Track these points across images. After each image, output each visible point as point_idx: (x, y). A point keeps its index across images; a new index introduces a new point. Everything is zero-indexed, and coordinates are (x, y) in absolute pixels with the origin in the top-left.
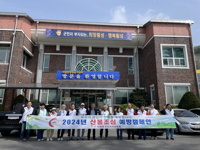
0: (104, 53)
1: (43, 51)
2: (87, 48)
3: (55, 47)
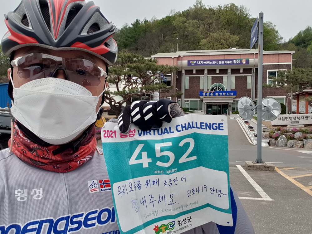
0: (228, 73)
1: (184, 74)
2: (215, 70)
3: (193, 70)
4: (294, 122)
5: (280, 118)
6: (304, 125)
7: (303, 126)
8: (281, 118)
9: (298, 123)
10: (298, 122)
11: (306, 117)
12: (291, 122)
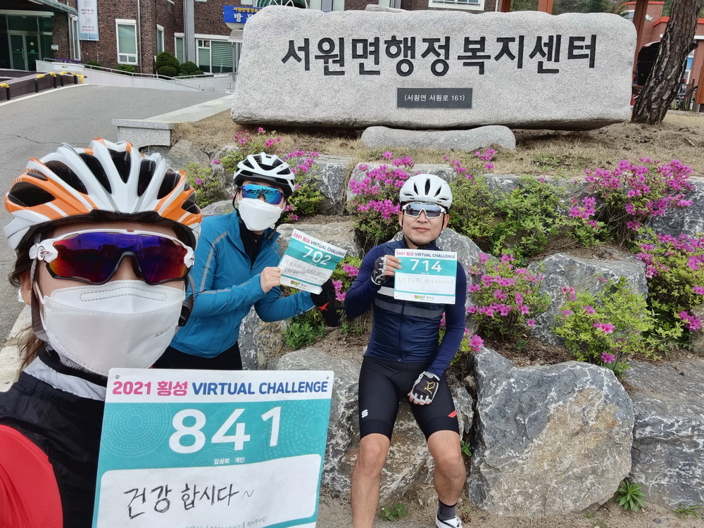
4: (428, 98)
5: (306, 48)
6: (511, 126)
7: (507, 138)
8: (314, 50)
9: (467, 104)
10: (468, 92)
11: (548, 48)
12: (402, 93)
